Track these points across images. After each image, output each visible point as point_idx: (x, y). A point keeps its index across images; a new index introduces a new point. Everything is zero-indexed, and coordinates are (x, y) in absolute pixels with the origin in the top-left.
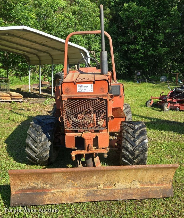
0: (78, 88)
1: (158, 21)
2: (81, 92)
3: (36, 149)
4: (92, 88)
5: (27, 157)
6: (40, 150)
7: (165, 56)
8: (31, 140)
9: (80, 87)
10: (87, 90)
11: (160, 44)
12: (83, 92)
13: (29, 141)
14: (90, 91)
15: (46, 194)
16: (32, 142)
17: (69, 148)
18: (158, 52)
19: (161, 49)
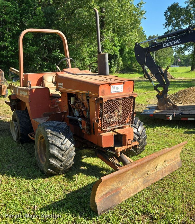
0: (112, 89)
1: (24, 19)
2: (114, 92)
3: (63, 158)
4: (122, 89)
5: (49, 170)
6: (67, 158)
7: (35, 55)
8: (56, 150)
9: (113, 88)
10: (119, 90)
11: (29, 43)
12: (115, 92)
13: (55, 151)
14: (121, 92)
15: (120, 193)
16: (58, 151)
17: (106, 147)
18: (28, 51)
19: (31, 47)
